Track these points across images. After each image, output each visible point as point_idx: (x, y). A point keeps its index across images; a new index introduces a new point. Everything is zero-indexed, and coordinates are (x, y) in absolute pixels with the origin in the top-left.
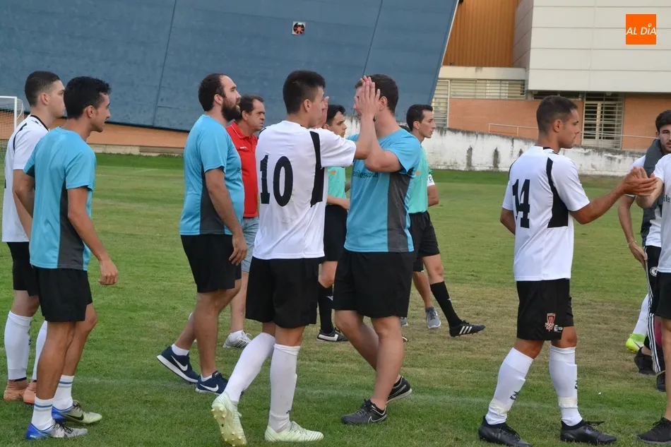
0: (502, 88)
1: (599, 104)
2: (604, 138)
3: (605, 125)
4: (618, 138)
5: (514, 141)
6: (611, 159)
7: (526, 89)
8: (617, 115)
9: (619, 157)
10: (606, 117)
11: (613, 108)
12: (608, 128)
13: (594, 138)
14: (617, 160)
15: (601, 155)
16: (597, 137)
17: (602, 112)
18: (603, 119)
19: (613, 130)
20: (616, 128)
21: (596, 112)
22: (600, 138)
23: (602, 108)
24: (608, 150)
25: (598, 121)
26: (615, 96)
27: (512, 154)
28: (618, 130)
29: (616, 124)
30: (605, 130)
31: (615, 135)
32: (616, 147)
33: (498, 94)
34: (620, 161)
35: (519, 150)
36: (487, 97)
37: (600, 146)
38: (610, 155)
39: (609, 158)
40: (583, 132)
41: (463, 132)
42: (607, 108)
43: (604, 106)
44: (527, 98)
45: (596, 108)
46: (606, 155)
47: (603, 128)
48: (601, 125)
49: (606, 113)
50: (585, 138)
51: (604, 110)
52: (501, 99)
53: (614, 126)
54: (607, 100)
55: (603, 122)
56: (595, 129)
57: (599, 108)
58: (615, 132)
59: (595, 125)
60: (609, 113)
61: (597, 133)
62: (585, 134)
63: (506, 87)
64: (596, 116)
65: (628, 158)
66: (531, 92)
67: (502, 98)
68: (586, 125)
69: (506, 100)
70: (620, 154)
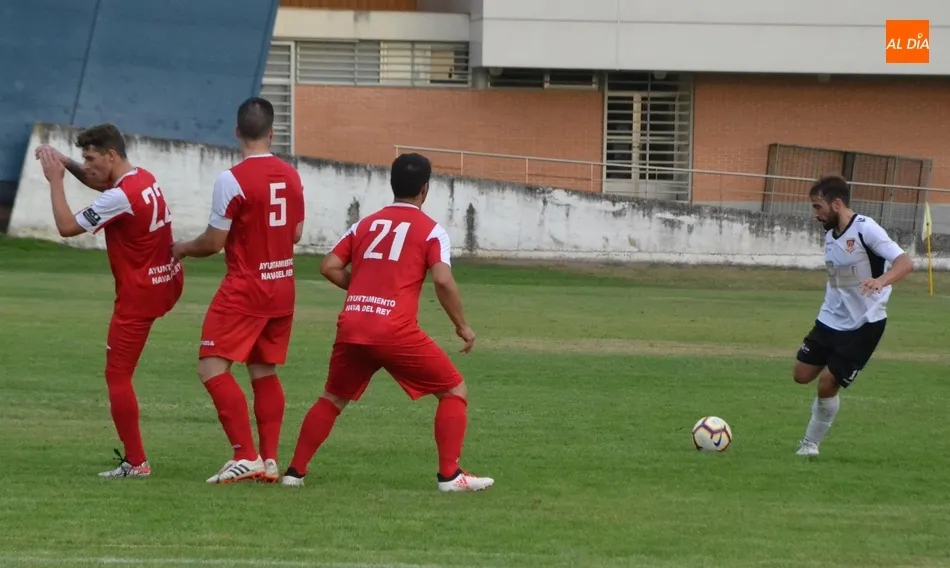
0: (417, 60)
1: (637, 96)
2: (652, 177)
3: (653, 147)
4: (681, 177)
5: (458, 186)
6: (671, 224)
7: (472, 64)
8: (677, 123)
9: (688, 220)
10: (653, 127)
11: (665, 108)
12: (660, 154)
13: (629, 176)
14: (684, 227)
15: (650, 215)
16: (635, 174)
17: (643, 117)
18: (648, 132)
19: (671, 158)
20: (675, 152)
21: (630, 117)
22: (642, 176)
23: (644, 108)
24: (663, 205)
25: (636, 138)
26: (672, 81)
27: (451, 218)
28: (681, 158)
29: (676, 143)
30: (652, 157)
31: (675, 171)
32: (678, 197)
33: (409, 75)
34: (690, 229)
35: (467, 207)
36: (382, 83)
37: (642, 195)
38: (668, 215)
39: (666, 221)
40: (605, 162)
41: (337, 166)
42: (653, 108)
43: (649, 103)
44: (474, 84)
45: (630, 107)
46: (659, 215)
47: (648, 152)
48: (643, 147)
49: (653, 118)
50: (609, 176)
51: (649, 113)
52: (414, 88)
53: (671, 148)
54: (655, 88)
55: (649, 140)
56: (629, 157)
57: (637, 106)
58: (675, 162)
59: (630, 147)
60: (659, 119)
61: (635, 165)
62: (608, 168)
63: (423, 60)
64: (630, 127)
65: (708, 221)
66: (487, 71)
67: (417, 84)
68: (610, 147)
69: (429, 88)
70: (689, 214)
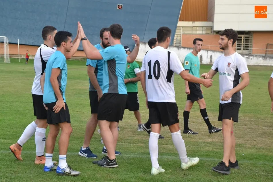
2: (245, 50)
4: (251, 50)
5: (209, 52)
6: (248, 58)
7: (213, 30)
8: (250, 40)
9: (251, 57)
10: (245, 41)
11: (248, 37)
12: (246, 46)
13: (241, 50)
15: (244, 56)
16: (242, 49)
17: (244, 39)
18: (244, 42)
19: (248, 46)
20: (249, 45)
21: (241, 39)
23: (244, 37)
24: (246, 55)
25: (242, 43)
26: (249, 33)
27: (208, 57)
28: (250, 46)
29: (250, 44)
30: (245, 46)
31: (249, 49)
32: (250, 53)
34: (251, 59)
35: (210, 55)
36: (197, 34)
37: (243, 53)
39: (247, 58)
40: (236, 47)
41: (188, 48)
42: (246, 37)
43: (245, 37)
44: (213, 34)
45: (241, 37)
47: (244, 45)
48: (243, 44)
49: (246, 39)
50: (237, 50)
51: (245, 38)
52: (202, 35)
53: (249, 44)
54: (246, 34)
56: (241, 46)
58: (249, 47)
59: (241, 44)
60: (247, 40)
61: (242, 48)
62: (237, 48)
63: (204, 30)
64: (241, 41)
65: (255, 57)
66: (215, 31)
67: (203, 34)
68: (237, 44)
69: (205, 35)
70: (251, 56)
